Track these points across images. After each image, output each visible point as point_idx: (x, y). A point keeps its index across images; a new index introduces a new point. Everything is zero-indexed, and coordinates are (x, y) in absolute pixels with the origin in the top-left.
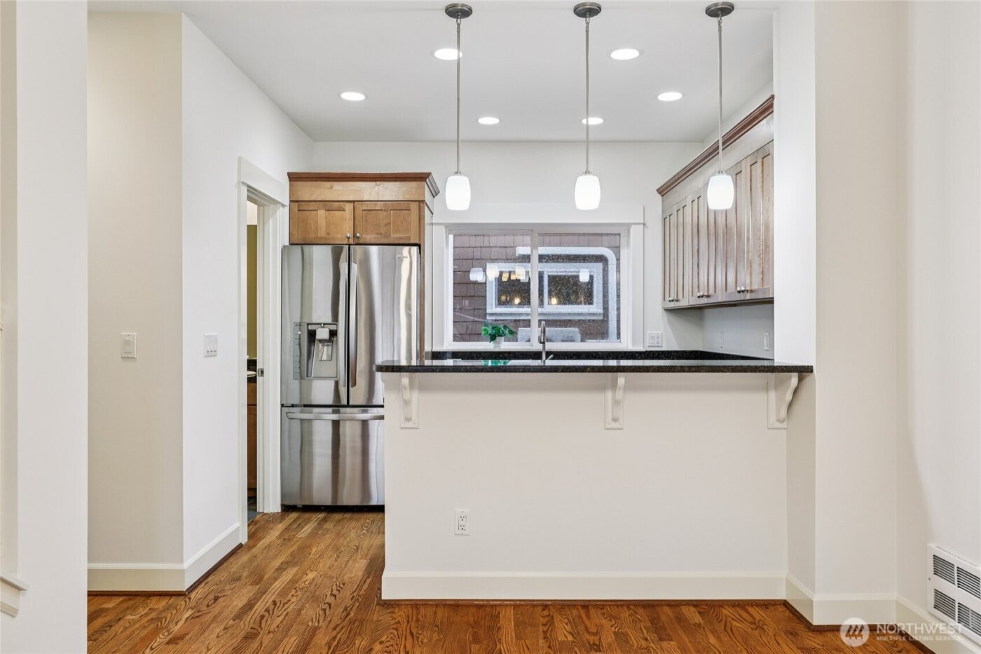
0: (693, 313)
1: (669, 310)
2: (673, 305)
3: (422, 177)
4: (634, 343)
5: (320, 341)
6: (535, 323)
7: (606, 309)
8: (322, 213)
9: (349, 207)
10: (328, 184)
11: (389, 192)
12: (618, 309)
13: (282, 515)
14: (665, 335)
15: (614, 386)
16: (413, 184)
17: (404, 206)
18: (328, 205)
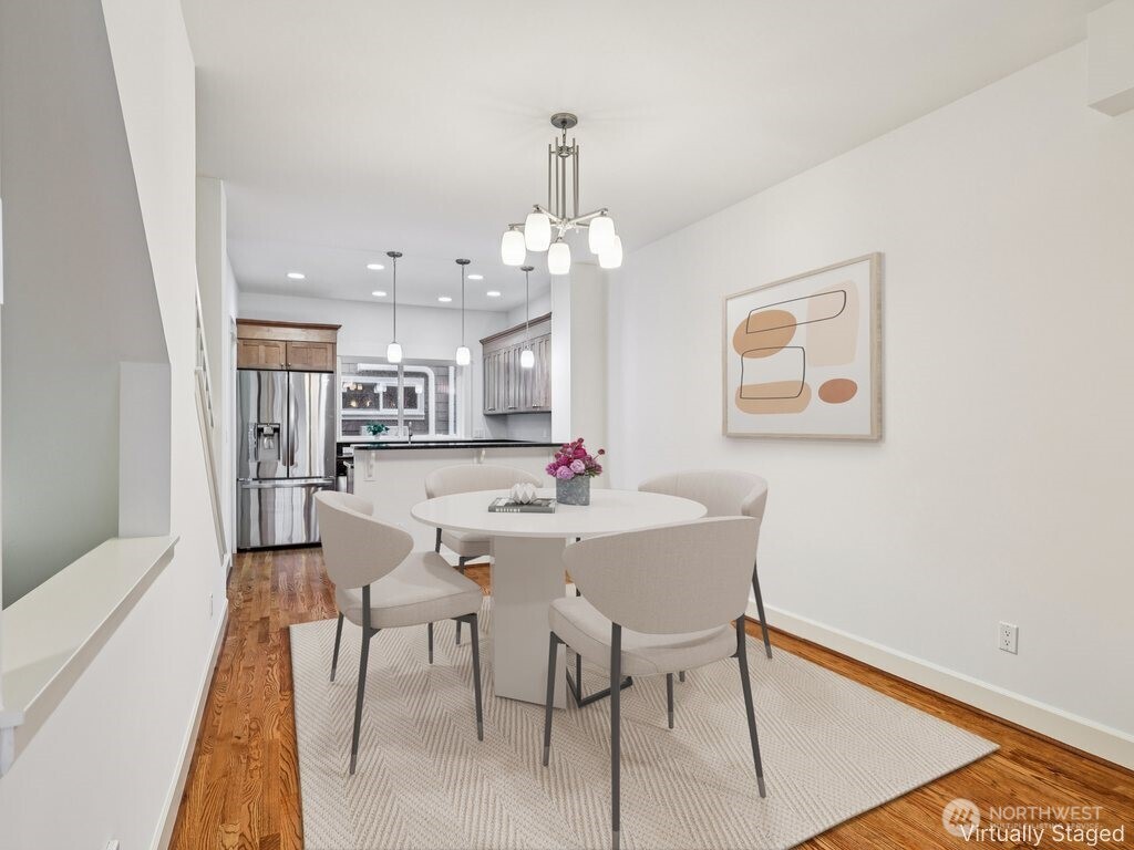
0: (496, 418)
1: (487, 415)
2: (490, 412)
3: (335, 328)
4: (465, 435)
5: (265, 436)
6: (401, 423)
7: (427, 412)
8: (262, 348)
9: (282, 345)
10: (266, 328)
11: (314, 336)
12: (455, 414)
13: (238, 557)
14: (483, 431)
15: (479, 455)
16: (329, 332)
17: (323, 346)
18: (265, 342)
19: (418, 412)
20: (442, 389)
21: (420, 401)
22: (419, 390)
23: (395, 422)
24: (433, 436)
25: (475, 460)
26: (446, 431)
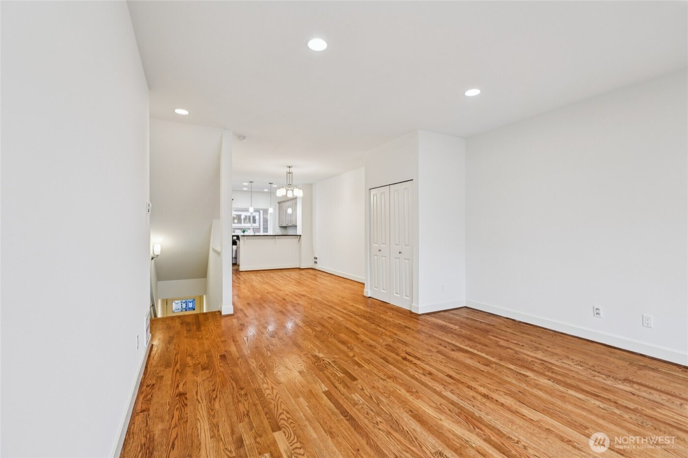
0: (282, 228)
2: (281, 226)
4: (272, 233)
12: (270, 225)
19: (257, 225)
20: (265, 216)
21: (257, 221)
22: (257, 217)
23: (249, 229)
24: (262, 233)
25: (274, 240)
26: (267, 232)
